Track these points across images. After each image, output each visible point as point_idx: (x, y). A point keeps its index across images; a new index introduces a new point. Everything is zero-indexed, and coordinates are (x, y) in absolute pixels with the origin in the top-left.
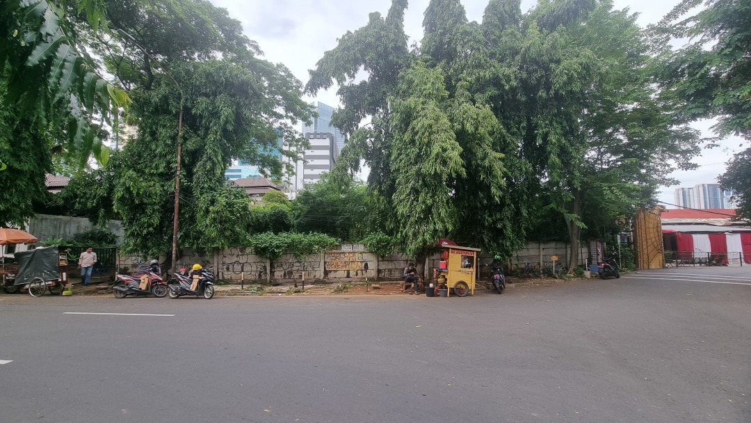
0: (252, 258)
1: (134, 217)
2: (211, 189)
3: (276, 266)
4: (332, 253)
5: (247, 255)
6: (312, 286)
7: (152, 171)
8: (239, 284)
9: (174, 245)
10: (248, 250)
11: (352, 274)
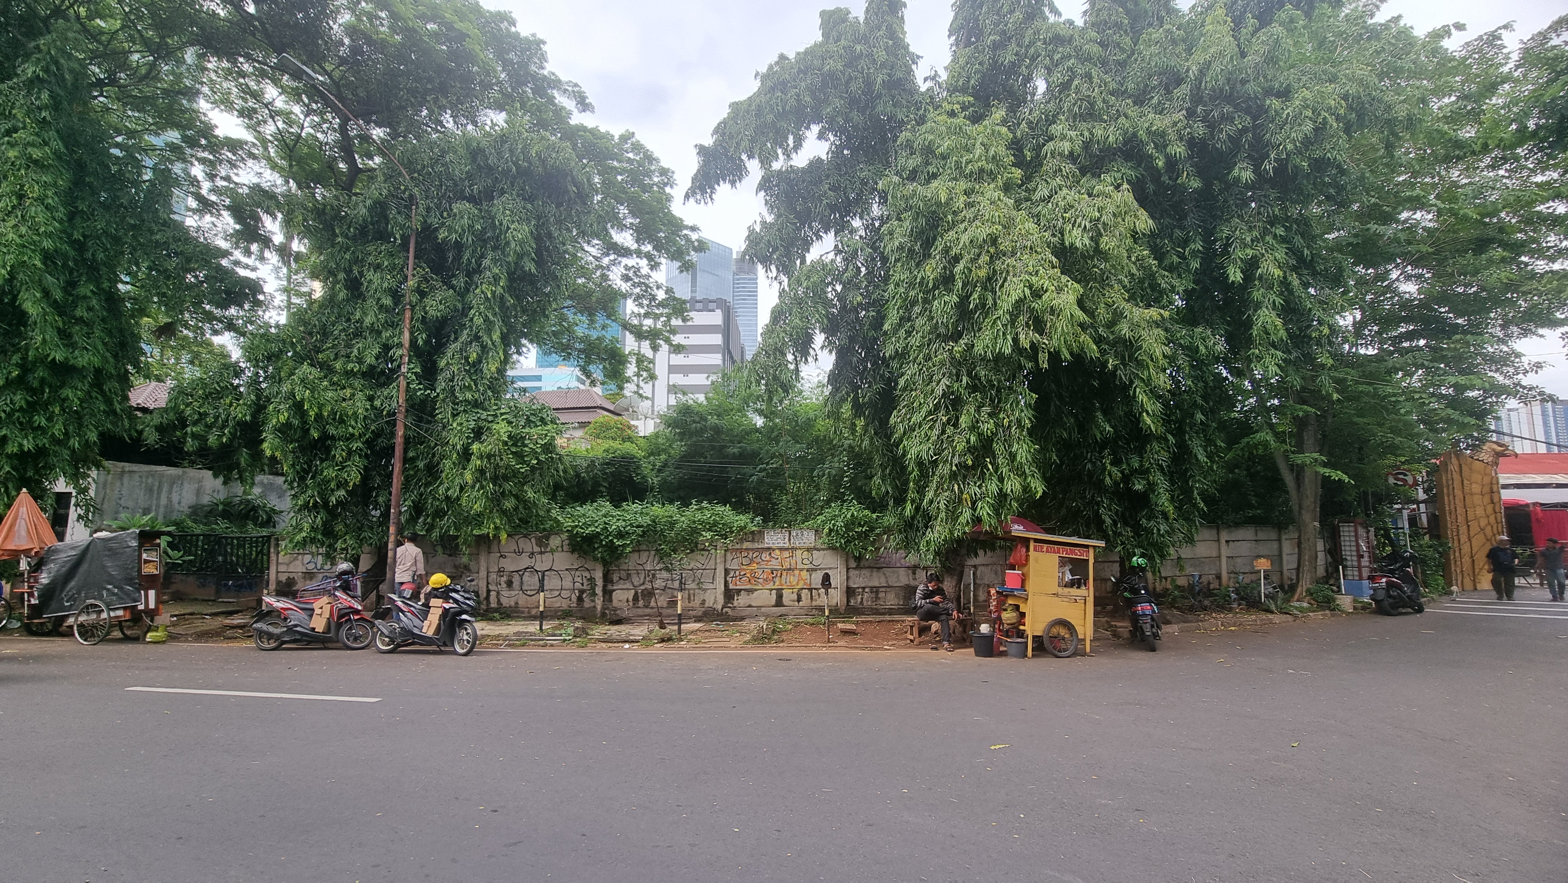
0: (562, 560)
1: (310, 467)
2: (476, 404)
3: (615, 578)
4: (741, 550)
5: (552, 551)
6: (698, 625)
7: (350, 366)
8: (534, 618)
9: (392, 530)
10: (555, 541)
11: (788, 597)
